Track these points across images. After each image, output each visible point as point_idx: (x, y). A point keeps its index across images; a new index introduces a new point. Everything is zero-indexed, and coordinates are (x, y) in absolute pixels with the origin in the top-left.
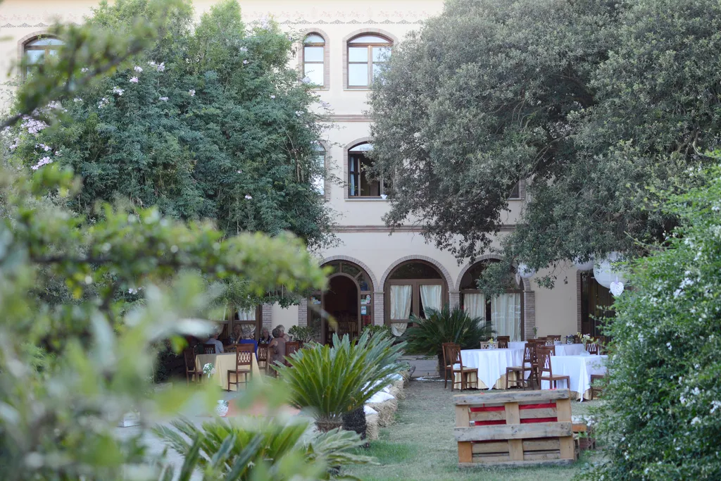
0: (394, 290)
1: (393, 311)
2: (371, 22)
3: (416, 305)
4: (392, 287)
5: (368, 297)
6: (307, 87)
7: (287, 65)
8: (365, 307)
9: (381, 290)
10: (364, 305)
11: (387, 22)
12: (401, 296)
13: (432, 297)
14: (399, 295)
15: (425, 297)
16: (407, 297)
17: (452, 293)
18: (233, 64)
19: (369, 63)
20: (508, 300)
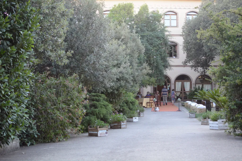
0: (177, 83)
1: (176, 89)
2: (171, 8)
3: (183, 88)
4: (176, 82)
5: (170, 85)
6: (165, 27)
7: (161, 22)
8: (169, 88)
9: (174, 83)
10: (168, 87)
11: (176, 8)
12: (179, 85)
13: (187, 86)
14: (178, 84)
15: (185, 85)
16: (180, 85)
17: (193, 84)
18: (148, 22)
19: (170, 20)
20: (208, 86)
